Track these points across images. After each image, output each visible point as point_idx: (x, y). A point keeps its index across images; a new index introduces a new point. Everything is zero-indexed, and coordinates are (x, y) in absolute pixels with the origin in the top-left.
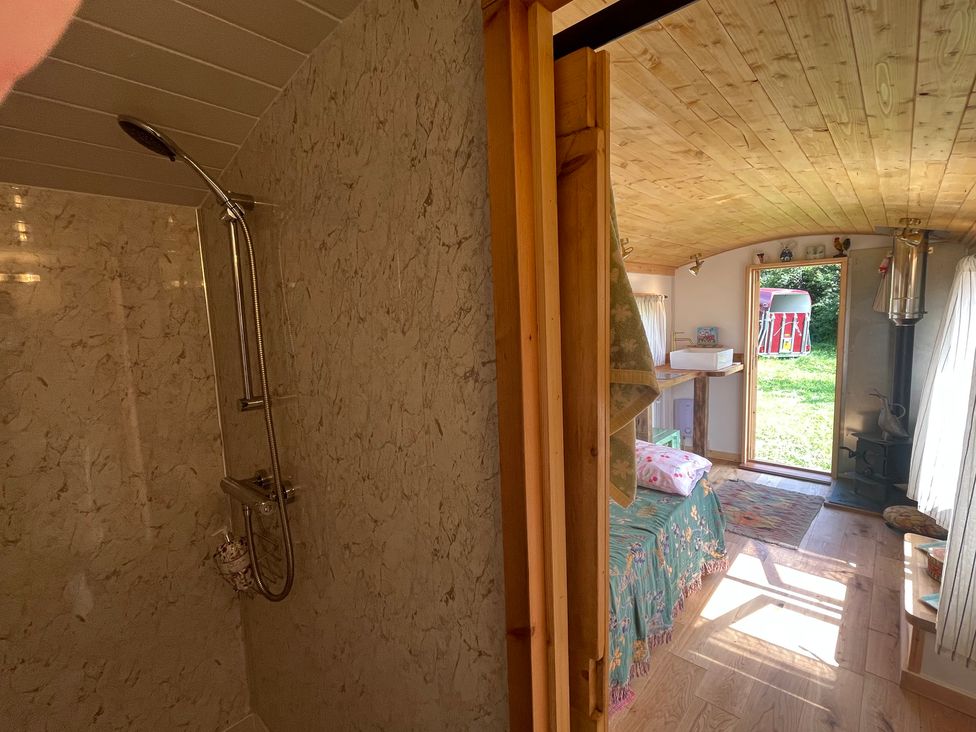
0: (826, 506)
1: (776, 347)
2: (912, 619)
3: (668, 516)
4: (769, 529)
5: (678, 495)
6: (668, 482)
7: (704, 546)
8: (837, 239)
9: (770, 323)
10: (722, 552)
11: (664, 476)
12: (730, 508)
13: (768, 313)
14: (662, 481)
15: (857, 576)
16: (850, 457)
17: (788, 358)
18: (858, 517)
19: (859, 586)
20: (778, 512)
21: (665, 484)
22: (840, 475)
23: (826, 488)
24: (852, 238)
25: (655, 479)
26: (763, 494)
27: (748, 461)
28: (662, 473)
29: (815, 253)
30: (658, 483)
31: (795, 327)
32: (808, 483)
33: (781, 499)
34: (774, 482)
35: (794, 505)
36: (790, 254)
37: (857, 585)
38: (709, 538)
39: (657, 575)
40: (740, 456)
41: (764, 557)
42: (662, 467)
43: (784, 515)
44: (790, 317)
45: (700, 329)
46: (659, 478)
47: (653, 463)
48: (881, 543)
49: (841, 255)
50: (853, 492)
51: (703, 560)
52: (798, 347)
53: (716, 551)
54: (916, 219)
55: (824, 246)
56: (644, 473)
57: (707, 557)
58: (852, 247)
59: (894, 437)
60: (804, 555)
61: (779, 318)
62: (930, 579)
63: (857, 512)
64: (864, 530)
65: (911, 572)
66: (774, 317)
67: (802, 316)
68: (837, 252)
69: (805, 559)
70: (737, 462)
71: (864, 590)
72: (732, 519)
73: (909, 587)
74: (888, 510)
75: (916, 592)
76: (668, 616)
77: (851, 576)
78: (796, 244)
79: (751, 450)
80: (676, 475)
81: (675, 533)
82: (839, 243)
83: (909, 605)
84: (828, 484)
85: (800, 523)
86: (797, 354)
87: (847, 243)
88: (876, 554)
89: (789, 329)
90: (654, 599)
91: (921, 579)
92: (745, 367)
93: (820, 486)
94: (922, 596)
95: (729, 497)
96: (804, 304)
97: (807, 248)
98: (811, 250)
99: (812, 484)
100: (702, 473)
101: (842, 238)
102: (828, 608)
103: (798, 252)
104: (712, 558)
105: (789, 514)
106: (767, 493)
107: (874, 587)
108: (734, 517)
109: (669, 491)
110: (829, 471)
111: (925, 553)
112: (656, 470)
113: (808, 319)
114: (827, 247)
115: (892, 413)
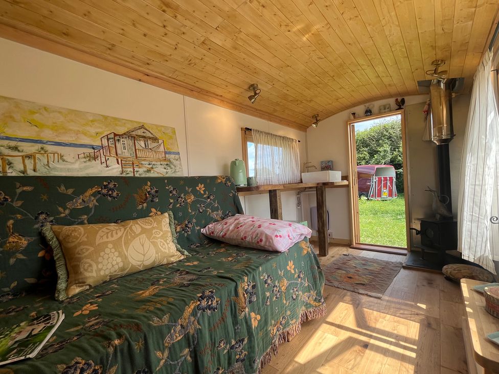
0: (404, 268)
1: (380, 195)
2: (483, 361)
3: (258, 267)
4: (363, 285)
5: (276, 252)
6: (270, 242)
7: (304, 297)
8: (397, 100)
9: (375, 182)
10: (319, 301)
11: (267, 237)
12: (339, 271)
13: (374, 177)
14: (266, 242)
15: (427, 317)
16: (417, 234)
17: (386, 200)
18: (426, 274)
19: (429, 325)
20: (371, 273)
21: (267, 244)
22: (412, 249)
23: (404, 257)
24: (406, 98)
25: (261, 240)
26: (363, 262)
27: (356, 243)
28: (266, 235)
29: (385, 109)
30: (262, 244)
31: (388, 184)
32: (393, 255)
33: (375, 264)
34: (371, 255)
35: (383, 268)
36: (370, 111)
37: (428, 325)
38: (308, 289)
39: (235, 322)
40: (351, 241)
41: (357, 305)
42: (268, 232)
43: (375, 275)
44: (385, 179)
45: (322, 162)
46: (264, 239)
47: (262, 229)
48: (443, 291)
49: (400, 108)
50: (421, 259)
51: (304, 308)
52: (390, 194)
53: (315, 300)
54: (442, 61)
55: (390, 104)
56: (254, 237)
57: (307, 305)
58: (405, 104)
59: (443, 217)
60: (388, 301)
61: (380, 180)
62: (491, 317)
63: (424, 271)
64: (430, 283)
65: (471, 311)
66: (377, 179)
67: (391, 179)
68: (397, 107)
69: (388, 304)
70: (349, 245)
71: (434, 329)
72: (339, 278)
73: (473, 325)
74: (445, 267)
75: (480, 331)
76: (250, 365)
77: (423, 317)
78: (374, 106)
79: (358, 237)
80: (277, 236)
81: (266, 282)
82: (398, 102)
83: (477, 346)
84: (405, 255)
85: (386, 279)
86: (390, 198)
87: (403, 101)
88: (440, 299)
89: (385, 186)
90: (232, 347)
91: (483, 318)
92: (349, 183)
93: (401, 256)
94: (487, 335)
95: (340, 265)
96: (392, 173)
97: (380, 107)
98: (382, 108)
99: (395, 255)
100: (303, 237)
101: (400, 99)
102: (405, 348)
103: (375, 110)
104: (311, 306)
105: (379, 274)
106: (366, 261)
107: (441, 326)
108: (341, 277)
109: (271, 249)
110: (406, 247)
111: (481, 293)
112: (262, 233)
113: (395, 180)
114: (391, 106)
115: (440, 201)
